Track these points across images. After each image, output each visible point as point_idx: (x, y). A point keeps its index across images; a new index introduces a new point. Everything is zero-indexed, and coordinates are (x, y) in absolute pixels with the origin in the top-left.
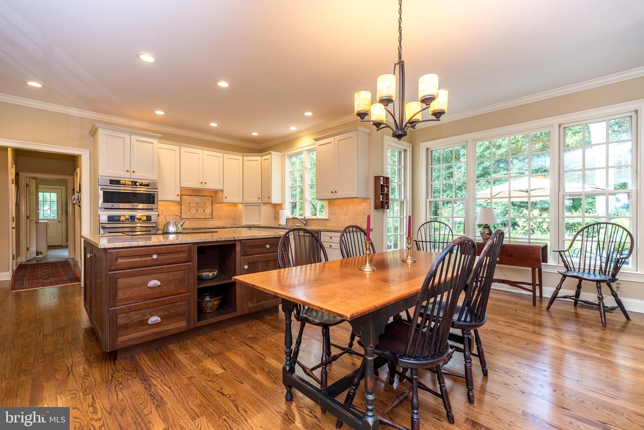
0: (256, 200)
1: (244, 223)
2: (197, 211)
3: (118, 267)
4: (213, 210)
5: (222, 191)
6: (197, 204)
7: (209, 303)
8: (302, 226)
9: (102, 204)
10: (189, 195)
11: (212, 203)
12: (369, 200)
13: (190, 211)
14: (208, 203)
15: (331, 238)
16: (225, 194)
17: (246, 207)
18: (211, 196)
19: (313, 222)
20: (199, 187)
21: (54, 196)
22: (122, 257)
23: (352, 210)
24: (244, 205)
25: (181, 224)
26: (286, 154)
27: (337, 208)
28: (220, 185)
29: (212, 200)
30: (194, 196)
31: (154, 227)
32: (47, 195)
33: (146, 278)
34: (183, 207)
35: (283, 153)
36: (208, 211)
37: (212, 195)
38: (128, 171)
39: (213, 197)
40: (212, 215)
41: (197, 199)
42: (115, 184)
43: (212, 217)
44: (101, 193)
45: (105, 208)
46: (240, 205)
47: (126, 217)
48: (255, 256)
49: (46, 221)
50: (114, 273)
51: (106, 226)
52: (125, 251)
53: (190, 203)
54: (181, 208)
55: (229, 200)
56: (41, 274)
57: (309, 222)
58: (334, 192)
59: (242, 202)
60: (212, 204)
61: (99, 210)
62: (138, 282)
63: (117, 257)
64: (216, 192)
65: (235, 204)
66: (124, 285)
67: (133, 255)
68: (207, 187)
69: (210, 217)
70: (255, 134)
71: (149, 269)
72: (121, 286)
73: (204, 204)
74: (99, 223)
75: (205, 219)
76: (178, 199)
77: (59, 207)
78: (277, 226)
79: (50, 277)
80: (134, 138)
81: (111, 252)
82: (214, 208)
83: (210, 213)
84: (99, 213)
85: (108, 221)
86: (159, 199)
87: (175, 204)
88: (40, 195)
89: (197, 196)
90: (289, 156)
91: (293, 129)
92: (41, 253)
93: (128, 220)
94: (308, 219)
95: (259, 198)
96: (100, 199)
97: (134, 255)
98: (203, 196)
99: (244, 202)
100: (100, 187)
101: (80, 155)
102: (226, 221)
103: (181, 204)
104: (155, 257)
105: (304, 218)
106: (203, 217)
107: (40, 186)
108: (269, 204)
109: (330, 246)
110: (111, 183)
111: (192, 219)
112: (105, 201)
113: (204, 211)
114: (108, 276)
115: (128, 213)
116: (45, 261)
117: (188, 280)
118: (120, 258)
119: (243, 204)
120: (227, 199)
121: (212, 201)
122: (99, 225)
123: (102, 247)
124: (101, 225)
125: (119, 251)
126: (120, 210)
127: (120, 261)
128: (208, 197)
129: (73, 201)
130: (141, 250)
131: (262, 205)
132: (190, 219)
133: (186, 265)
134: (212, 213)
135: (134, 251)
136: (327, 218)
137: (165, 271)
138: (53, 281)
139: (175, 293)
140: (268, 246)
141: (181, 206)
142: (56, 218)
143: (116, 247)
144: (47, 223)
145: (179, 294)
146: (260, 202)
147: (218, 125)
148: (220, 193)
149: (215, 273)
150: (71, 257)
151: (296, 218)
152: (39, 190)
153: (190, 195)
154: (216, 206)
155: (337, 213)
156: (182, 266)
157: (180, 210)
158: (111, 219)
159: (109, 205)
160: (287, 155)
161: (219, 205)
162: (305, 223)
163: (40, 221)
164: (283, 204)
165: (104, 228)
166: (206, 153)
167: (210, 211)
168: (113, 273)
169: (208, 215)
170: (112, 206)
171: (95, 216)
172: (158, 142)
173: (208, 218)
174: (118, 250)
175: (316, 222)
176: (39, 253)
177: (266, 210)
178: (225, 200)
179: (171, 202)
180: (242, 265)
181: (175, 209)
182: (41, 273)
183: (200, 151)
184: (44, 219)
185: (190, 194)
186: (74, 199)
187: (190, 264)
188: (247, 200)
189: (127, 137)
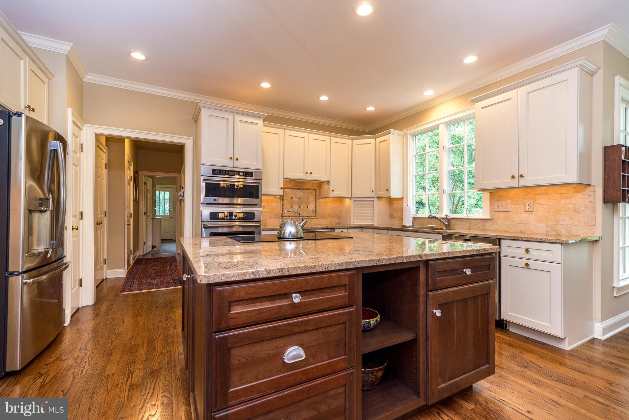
0: (368, 194)
1: (353, 222)
2: (300, 207)
3: (231, 323)
4: (317, 207)
5: (328, 183)
6: (300, 198)
7: (370, 375)
8: (442, 229)
9: (204, 198)
10: (291, 189)
11: (316, 197)
12: (590, 188)
13: (292, 207)
14: (312, 198)
15: (527, 251)
16: (332, 187)
17: (356, 202)
18: (315, 190)
19: (458, 222)
20: (304, 178)
21: (167, 195)
22: (240, 301)
23: (546, 206)
24: (353, 200)
25: (301, 225)
26: (409, 132)
27: (509, 202)
28: (326, 175)
29: (316, 194)
30: (297, 189)
31: (258, 226)
32: (162, 193)
33: (279, 343)
34: (285, 202)
35: (404, 131)
36: (311, 207)
37: (316, 188)
38: (231, 158)
39: (317, 191)
40: (316, 212)
41: (300, 193)
42: (217, 174)
43: (316, 215)
44: (203, 184)
45: (207, 204)
46: (348, 201)
47: (225, 213)
48: (449, 290)
49: (161, 217)
50: (226, 337)
51: (209, 225)
52: (244, 288)
53: (292, 198)
54: (283, 204)
55: (336, 194)
56: (151, 272)
57: (452, 223)
58: (517, 176)
59: (350, 196)
60: (316, 199)
61: (201, 206)
62: (267, 352)
63: (230, 302)
64: (320, 184)
65: (340, 199)
66: (243, 360)
67: (258, 296)
68: (312, 179)
69: (314, 215)
70: (371, 109)
71: (285, 324)
72: (237, 362)
73: (307, 199)
74: (201, 221)
75: (308, 216)
76: (281, 192)
77: (171, 205)
78: (401, 227)
79: (157, 276)
80: (238, 118)
81: (220, 291)
82: (317, 204)
83: (313, 210)
84: (201, 209)
85: (211, 219)
86: (263, 193)
87: (277, 199)
88: (157, 193)
89: (300, 189)
90: (413, 136)
91: (429, 93)
92: (155, 247)
93: (227, 217)
94: (452, 219)
95: (373, 191)
96: (202, 191)
97: (261, 295)
98: (307, 189)
99: (353, 196)
100: (202, 178)
101: (184, 144)
102: (331, 219)
103: (283, 199)
104: (297, 299)
105: (445, 217)
106: (306, 215)
107: (157, 186)
108: (383, 199)
109: (527, 265)
110: (213, 174)
111: (294, 217)
112: (207, 195)
113: (307, 207)
114: (214, 344)
115: (227, 210)
116: (157, 256)
117: (349, 343)
118: (235, 303)
119: (352, 198)
120: (335, 192)
121: (316, 196)
122: (201, 223)
123: (204, 281)
124: (202, 224)
125: (234, 289)
126: (220, 206)
127: (236, 310)
128: (311, 191)
129: (179, 197)
130: (273, 285)
131: (375, 199)
132: (293, 216)
133: (346, 313)
134: (316, 209)
135: (261, 287)
136: (488, 217)
137: (312, 328)
138: (159, 283)
139: (329, 371)
140: (468, 272)
141: (283, 201)
142: (168, 214)
143: (229, 280)
144: (160, 219)
145: (334, 373)
146: (374, 196)
147: (330, 99)
148: (326, 186)
149: (378, 318)
150: (178, 253)
151: (434, 217)
152: (156, 189)
153: (293, 189)
154: (321, 201)
155: (509, 209)
156: (340, 314)
157: (281, 206)
158: (214, 216)
159: (211, 200)
160: (409, 134)
161: (323, 200)
162: (447, 223)
163: (156, 217)
164: (404, 199)
165: (206, 227)
166: (312, 136)
167: (314, 207)
168: (223, 337)
169: (311, 212)
170: (214, 200)
171: (197, 213)
172: (263, 126)
173: (312, 216)
174: (232, 287)
175: (463, 223)
176: (154, 247)
177: (380, 206)
178: (332, 194)
179: (272, 196)
180: (429, 309)
181: (277, 205)
182: (151, 270)
183: (305, 135)
184: (159, 216)
185: (293, 187)
186: (180, 195)
187: (352, 311)
188: (358, 193)
189: (230, 117)
